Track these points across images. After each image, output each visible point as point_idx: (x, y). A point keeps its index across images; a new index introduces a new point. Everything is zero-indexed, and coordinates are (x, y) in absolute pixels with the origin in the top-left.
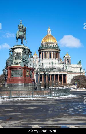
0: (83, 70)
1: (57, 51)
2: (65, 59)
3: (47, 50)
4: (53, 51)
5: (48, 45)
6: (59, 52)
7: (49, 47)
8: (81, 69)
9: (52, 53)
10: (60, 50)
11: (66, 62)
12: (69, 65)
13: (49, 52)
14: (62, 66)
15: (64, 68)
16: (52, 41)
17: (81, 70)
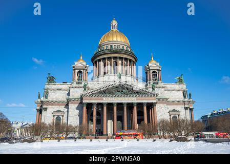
2: (150, 70)
3: (109, 56)
4: (121, 59)
5: (111, 46)
8: (185, 94)
11: (152, 78)
12: (158, 83)
13: (113, 61)
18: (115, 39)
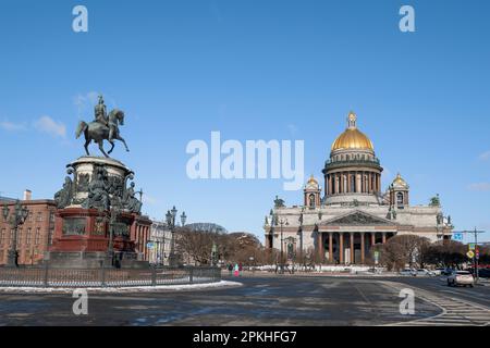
0: (446, 221)
1: (371, 170)
2: (394, 191)
3: (345, 170)
4: (360, 172)
5: (348, 156)
6: (378, 175)
7: (351, 162)
8: (439, 218)
9: (359, 176)
10: (381, 170)
11: (396, 201)
12: (403, 208)
13: (349, 175)
14: (385, 209)
15: (389, 216)
16: (358, 146)
17: (439, 222)
18: (353, 146)
